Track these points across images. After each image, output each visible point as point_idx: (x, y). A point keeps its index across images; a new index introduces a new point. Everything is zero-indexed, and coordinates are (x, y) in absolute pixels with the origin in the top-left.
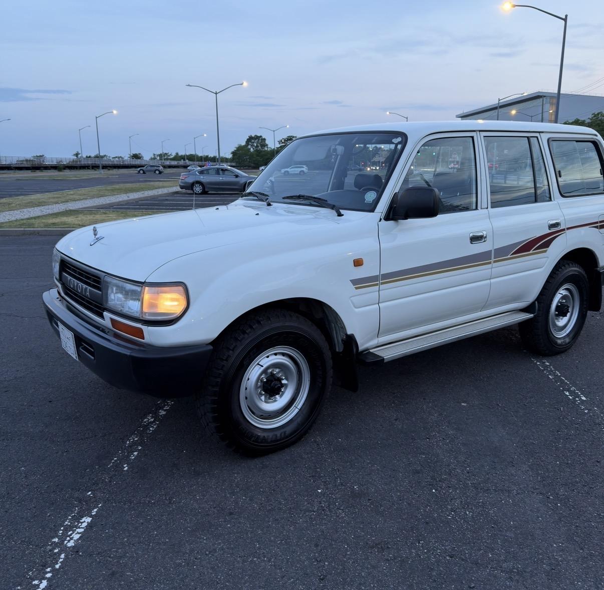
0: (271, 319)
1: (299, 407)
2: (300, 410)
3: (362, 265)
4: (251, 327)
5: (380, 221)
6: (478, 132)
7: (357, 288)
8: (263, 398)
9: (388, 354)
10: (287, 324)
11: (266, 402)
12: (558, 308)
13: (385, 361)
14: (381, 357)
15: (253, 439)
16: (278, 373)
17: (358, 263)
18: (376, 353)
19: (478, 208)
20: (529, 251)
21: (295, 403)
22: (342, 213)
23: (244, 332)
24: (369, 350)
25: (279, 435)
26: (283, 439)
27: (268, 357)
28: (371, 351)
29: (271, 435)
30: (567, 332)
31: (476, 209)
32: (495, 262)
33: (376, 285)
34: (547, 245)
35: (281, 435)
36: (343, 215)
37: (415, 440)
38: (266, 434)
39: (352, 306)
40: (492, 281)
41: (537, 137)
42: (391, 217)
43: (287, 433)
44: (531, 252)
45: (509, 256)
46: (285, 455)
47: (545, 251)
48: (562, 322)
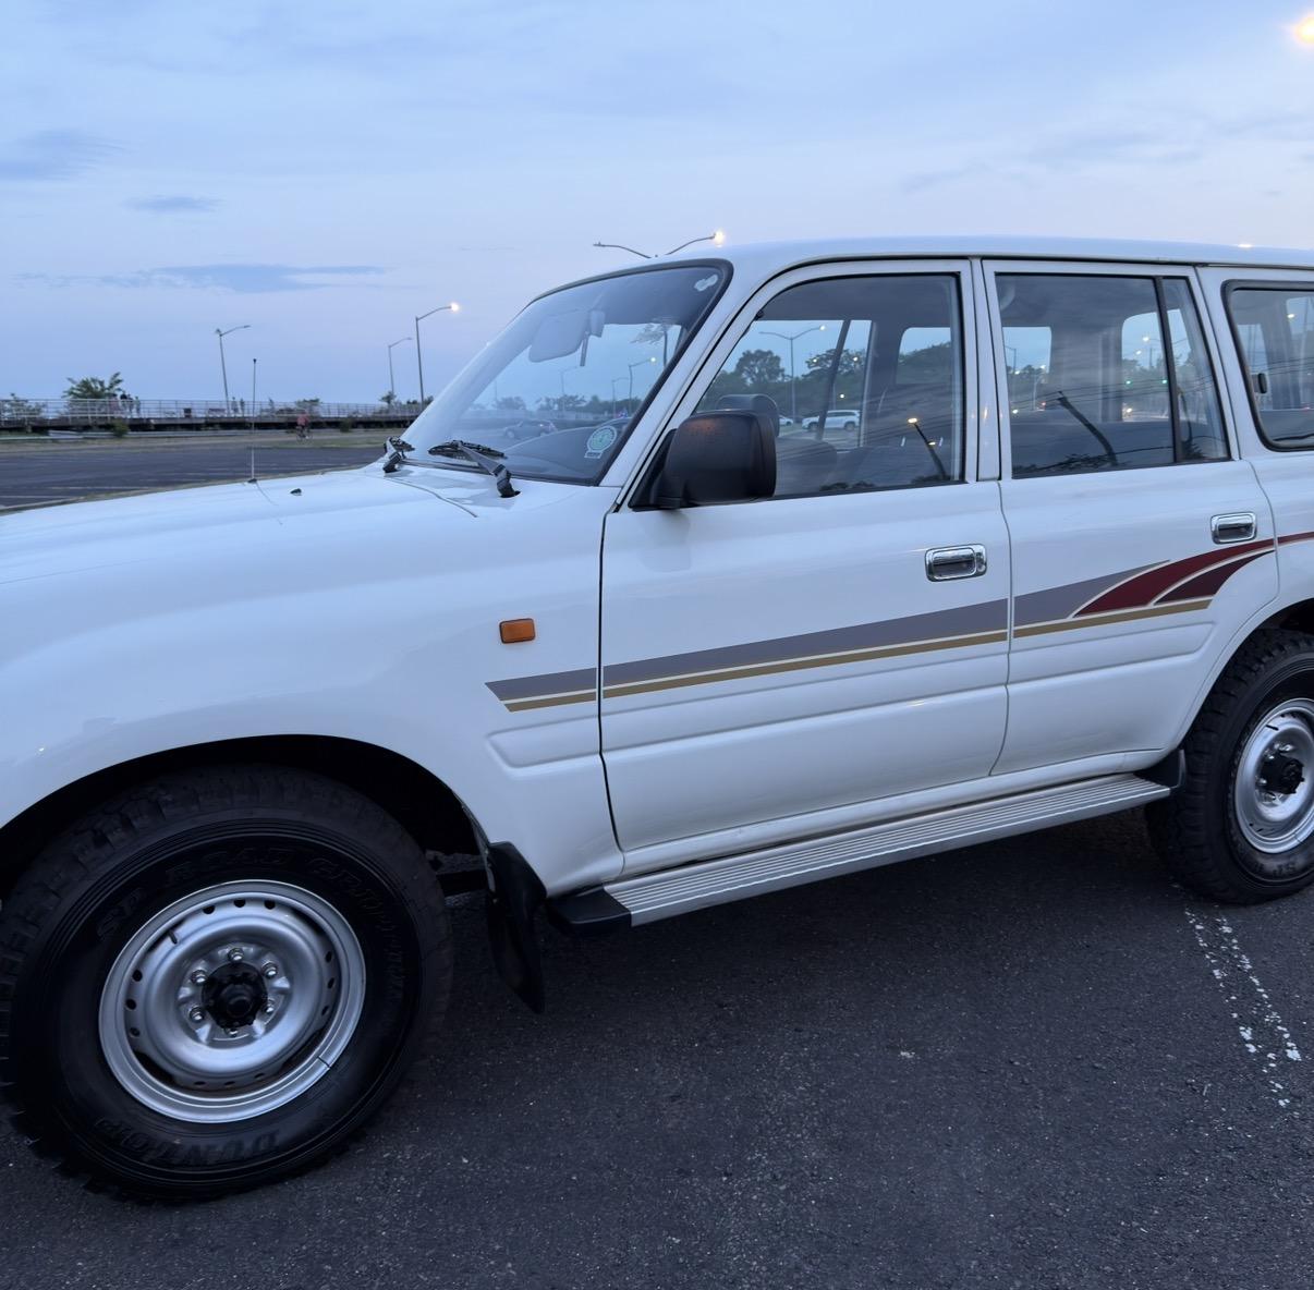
0: (201, 799)
1: (331, 1059)
2: (334, 1067)
3: (531, 638)
4: (127, 824)
5: (617, 510)
6: (977, 263)
7: (512, 708)
8: (204, 1031)
9: (644, 902)
10: (260, 813)
11: (212, 1043)
12: (1265, 767)
13: (634, 924)
14: (624, 909)
15: (151, 1156)
16: (258, 957)
17: (516, 633)
18: (616, 896)
19: (967, 479)
20: (1145, 603)
21: (318, 1049)
22: (515, 489)
23: (101, 840)
24: (601, 885)
25: (248, 1145)
26: (264, 1155)
27: (209, 910)
28: (606, 888)
29: (220, 1144)
30: (1302, 837)
31: (962, 480)
32: (1018, 634)
33: (589, 697)
34: (1211, 585)
35: (257, 1142)
36: (518, 493)
37: (688, 1174)
38: (202, 1142)
39: (497, 758)
40: (1013, 688)
41: (1186, 278)
42: (652, 501)
43: (280, 1139)
44: (1151, 606)
45: (1070, 619)
46: (262, 1207)
47: (1204, 605)
48: (1282, 808)
